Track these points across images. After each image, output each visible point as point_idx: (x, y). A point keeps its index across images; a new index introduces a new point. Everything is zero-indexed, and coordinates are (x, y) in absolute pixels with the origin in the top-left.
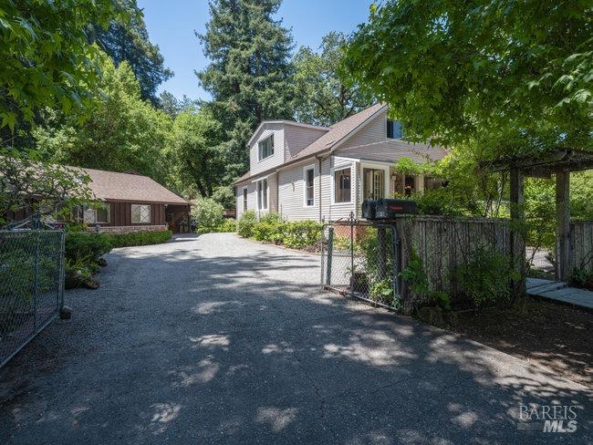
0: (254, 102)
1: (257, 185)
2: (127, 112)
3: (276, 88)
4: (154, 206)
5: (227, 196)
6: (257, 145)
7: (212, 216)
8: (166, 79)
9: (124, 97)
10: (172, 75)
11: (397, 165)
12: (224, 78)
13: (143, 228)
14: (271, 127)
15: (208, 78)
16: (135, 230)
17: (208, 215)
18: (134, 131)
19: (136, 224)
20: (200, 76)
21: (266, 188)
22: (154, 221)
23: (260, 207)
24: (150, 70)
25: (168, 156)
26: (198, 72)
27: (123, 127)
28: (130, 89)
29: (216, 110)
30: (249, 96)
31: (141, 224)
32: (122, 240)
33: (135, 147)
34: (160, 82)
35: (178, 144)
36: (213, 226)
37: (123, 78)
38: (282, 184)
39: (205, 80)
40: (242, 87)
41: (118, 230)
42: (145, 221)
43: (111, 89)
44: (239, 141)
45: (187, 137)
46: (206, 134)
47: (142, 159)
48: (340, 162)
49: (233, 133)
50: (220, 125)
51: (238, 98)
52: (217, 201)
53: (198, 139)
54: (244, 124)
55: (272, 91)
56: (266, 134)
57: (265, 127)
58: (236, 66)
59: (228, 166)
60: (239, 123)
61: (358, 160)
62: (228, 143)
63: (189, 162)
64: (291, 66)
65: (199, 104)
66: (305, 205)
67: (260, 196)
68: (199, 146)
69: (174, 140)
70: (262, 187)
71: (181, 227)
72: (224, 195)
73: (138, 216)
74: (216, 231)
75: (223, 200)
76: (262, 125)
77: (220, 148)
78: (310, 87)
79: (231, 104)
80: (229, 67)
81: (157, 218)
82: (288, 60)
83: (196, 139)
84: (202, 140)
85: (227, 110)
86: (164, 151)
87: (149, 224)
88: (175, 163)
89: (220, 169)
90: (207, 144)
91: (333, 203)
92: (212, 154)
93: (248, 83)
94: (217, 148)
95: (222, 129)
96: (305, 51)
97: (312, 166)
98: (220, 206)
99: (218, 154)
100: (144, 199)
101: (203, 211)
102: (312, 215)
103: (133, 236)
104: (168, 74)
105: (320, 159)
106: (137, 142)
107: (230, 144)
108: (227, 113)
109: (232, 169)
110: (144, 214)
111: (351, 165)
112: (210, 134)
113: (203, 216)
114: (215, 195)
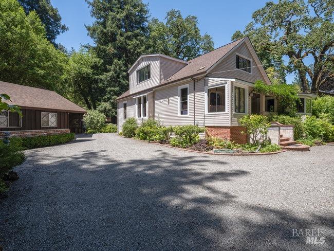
0: (125, 48)
1: (137, 101)
2: (35, 47)
3: (140, 40)
4: (60, 114)
5: (107, 108)
6: (135, 72)
7: (98, 122)
8: (63, 32)
9: (33, 35)
10: (67, 29)
11: (255, 86)
12: (105, 31)
13: (52, 131)
14: (148, 59)
15: (94, 31)
16: (44, 133)
17: (95, 121)
18: (41, 61)
19: (45, 128)
20: (89, 29)
21: (145, 102)
22: (60, 125)
23: (140, 116)
24: (51, 25)
25: (66, 80)
26: (87, 25)
27: (33, 57)
28: (38, 31)
29: (99, 52)
30: (122, 44)
31: (49, 128)
32: (33, 142)
33: (42, 72)
34: (59, 33)
35: (73, 73)
36: (99, 128)
37: (33, 23)
38: (157, 100)
39: (92, 31)
40: (118, 37)
41: (29, 133)
42: (53, 125)
43: (22, 28)
44: (115, 73)
45: (79, 69)
46: (92, 67)
47: (47, 81)
48: (213, 82)
49: (112, 68)
50: (102, 61)
51: (115, 45)
52: (101, 112)
53: (87, 70)
54: (120, 62)
55: (138, 42)
56: (143, 64)
57: (142, 60)
58: (113, 23)
59: (109, 89)
60: (115, 60)
61: (234, 80)
62: (108, 74)
63: (80, 86)
64: (149, 28)
65: (87, 47)
66: (179, 114)
67: (139, 108)
68: (88, 74)
69: (70, 70)
70: (142, 102)
71: (76, 129)
72: (105, 108)
73: (47, 122)
74: (101, 132)
75: (104, 111)
76: (140, 58)
77: (103, 77)
78: (159, 42)
79: (110, 49)
80: (109, 23)
81: (62, 123)
82: (146, 24)
83: (86, 70)
84: (90, 71)
85: (107, 52)
86: (64, 77)
87: (56, 128)
88: (70, 86)
89: (103, 91)
90: (93, 74)
91: (206, 112)
92: (96, 81)
93: (121, 35)
94: (101, 77)
95: (104, 64)
96: (155, 21)
97: (187, 86)
98: (103, 115)
99: (101, 81)
100: (52, 108)
101: (92, 118)
102: (186, 121)
103: (43, 138)
104: (64, 28)
105: (194, 80)
106: (43, 68)
107: (110, 74)
108: (107, 54)
109: (111, 91)
110: (52, 120)
111: (226, 83)
112: (95, 67)
113: (91, 121)
114: (99, 108)
